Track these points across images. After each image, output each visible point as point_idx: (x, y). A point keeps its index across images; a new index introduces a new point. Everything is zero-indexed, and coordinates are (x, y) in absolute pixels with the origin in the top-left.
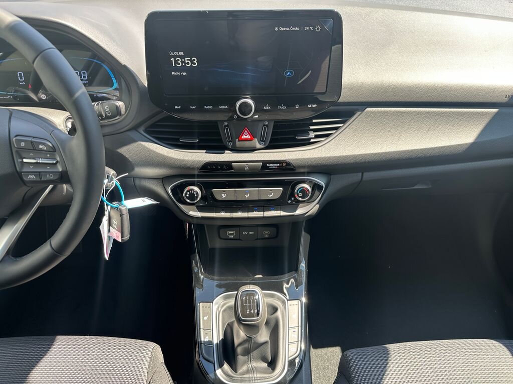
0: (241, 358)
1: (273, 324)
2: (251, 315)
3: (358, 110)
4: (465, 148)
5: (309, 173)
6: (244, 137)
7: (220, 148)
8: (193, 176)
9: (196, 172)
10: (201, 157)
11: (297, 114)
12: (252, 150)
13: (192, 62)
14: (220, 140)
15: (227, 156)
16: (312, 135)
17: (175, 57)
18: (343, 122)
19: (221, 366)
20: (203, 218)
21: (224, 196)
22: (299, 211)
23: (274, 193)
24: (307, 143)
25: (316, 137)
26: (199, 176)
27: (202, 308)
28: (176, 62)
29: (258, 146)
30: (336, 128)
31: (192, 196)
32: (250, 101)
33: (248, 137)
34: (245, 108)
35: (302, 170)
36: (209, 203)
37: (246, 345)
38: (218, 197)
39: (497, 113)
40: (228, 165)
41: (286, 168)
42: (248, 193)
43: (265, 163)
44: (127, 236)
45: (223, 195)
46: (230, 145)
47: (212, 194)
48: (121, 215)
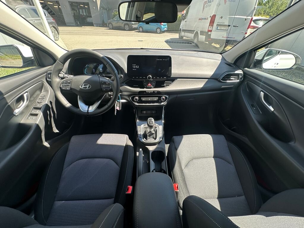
0: (148, 137)
1: (155, 130)
2: (151, 124)
3: (175, 79)
4: (200, 88)
5: (165, 94)
6: (149, 85)
7: (143, 88)
8: (137, 95)
9: (137, 93)
10: (139, 90)
11: (161, 79)
12: (151, 88)
13: (138, 67)
14: (143, 86)
15: (145, 89)
16: (165, 85)
17: (134, 65)
18: (172, 82)
19: (143, 139)
20: (139, 105)
21: (144, 99)
22: (162, 104)
23: (156, 99)
24: (164, 87)
25: (166, 85)
27: (138, 127)
28: (134, 67)
29: (152, 87)
30: (171, 84)
31: (136, 99)
32: (150, 76)
33: (150, 85)
34: (149, 78)
35: (163, 93)
36: (140, 101)
37: (149, 133)
38: (142, 100)
39: (208, 80)
40: (145, 91)
41: (159, 93)
42: (150, 99)
43: (154, 91)
44: (121, 109)
46: (146, 87)
47: (141, 99)
48: (120, 103)
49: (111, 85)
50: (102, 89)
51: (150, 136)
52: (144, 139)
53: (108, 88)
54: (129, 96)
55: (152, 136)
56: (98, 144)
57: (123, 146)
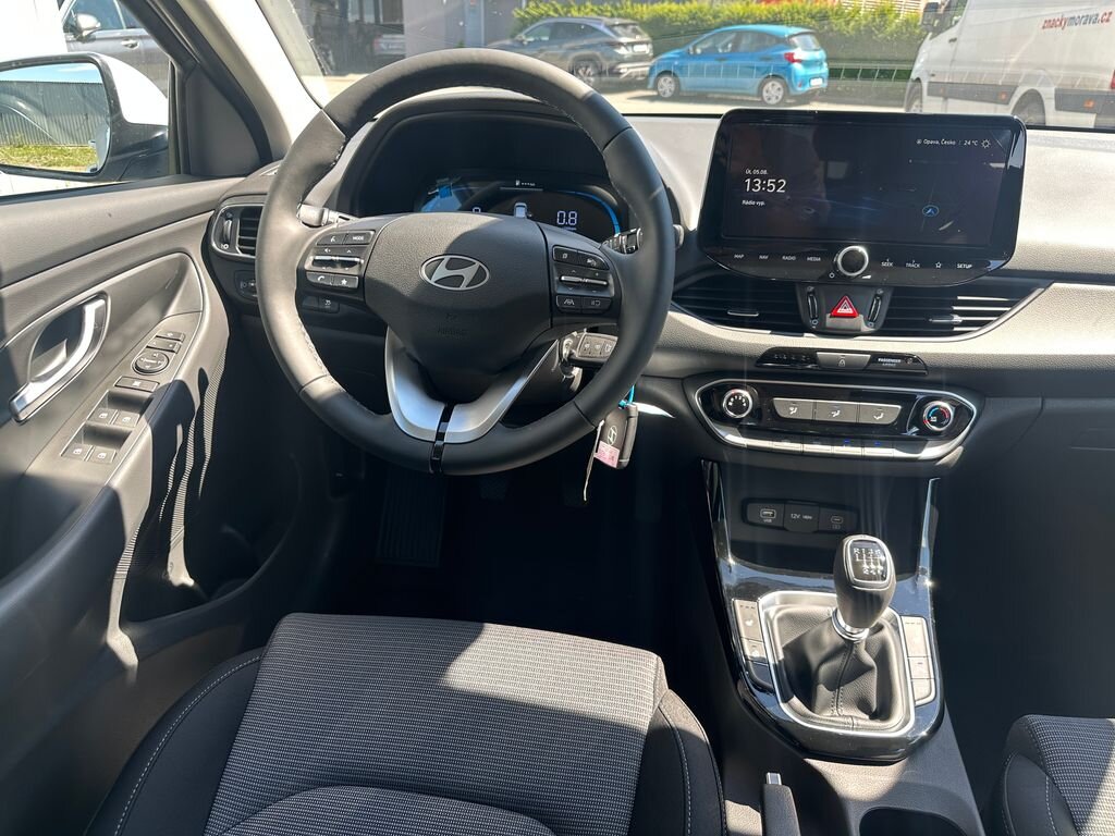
0: (823, 692)
2: (871, 577)
3: (1038, 286)
5: (950, 386)
6: (840, 311)
7: (799, 329)
8: (739, 374)
9: (746, 366)
10: (762, 340)
11: (936, 277)
12: (853, 333)
13: (778, 186)
14: (798, 318)
15: (808, 341)
16: (957, 319)
17: (752, 177)
18: (1012, 305)
20: (751, 449)
21: (793, 411)
22: (930, 452)
23: (885, 413)
24: (947, 331)
25: (965, 324)
26: (751, 374)
27: (741, 608)
28: (753, 185)
29: (865, 329)
30: (999, 314)
31: (738, 407)
32: (861, 249)
33: (849, 311)
34: (853, 262)
35: (939, 377)
36: (765, 422)
37: (837, 662)
38: (782, 413)
40: (810, 354)
41: (913, 372)
42: (837, 411)
43: (876, 356)
44: (625, 461)
45: (792, 409)
46: (814, 324)
47: (772, 407)
48: (629, 417)
49: (616, 279)
50: (552, 296)
51: (835, 683)
52: (795, 700)
53: (594, 293)
54: (683, 381)
55: (849, 690)
56: (452, 693)
57: (634, 732)
